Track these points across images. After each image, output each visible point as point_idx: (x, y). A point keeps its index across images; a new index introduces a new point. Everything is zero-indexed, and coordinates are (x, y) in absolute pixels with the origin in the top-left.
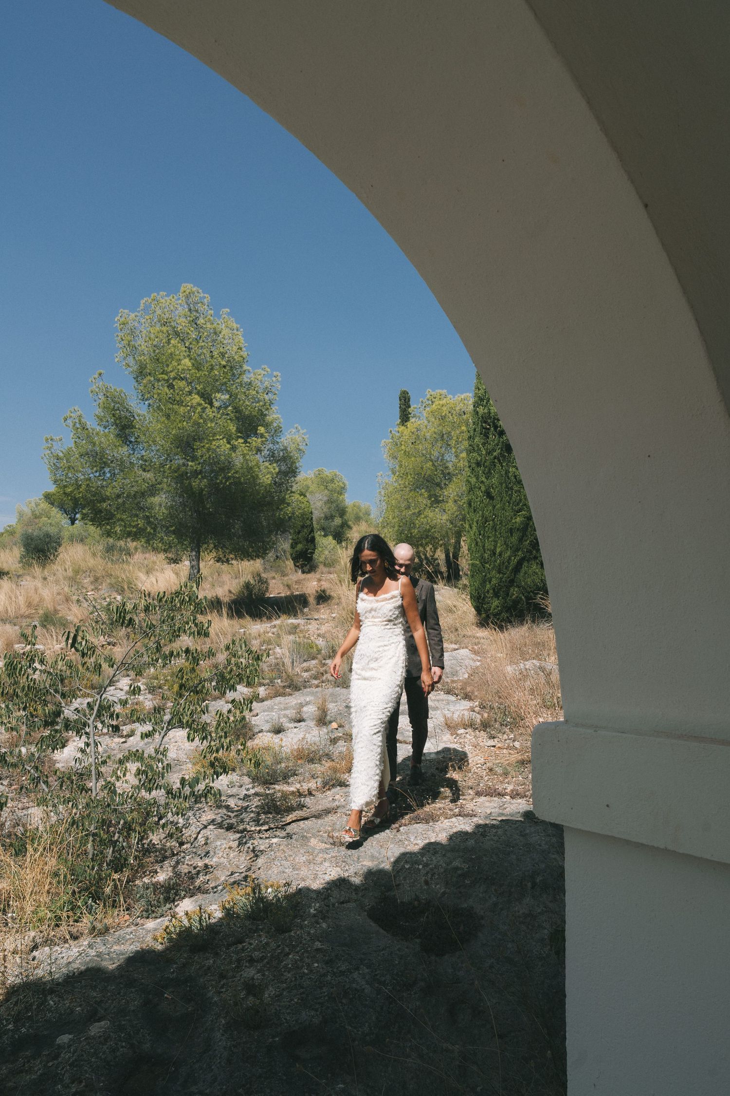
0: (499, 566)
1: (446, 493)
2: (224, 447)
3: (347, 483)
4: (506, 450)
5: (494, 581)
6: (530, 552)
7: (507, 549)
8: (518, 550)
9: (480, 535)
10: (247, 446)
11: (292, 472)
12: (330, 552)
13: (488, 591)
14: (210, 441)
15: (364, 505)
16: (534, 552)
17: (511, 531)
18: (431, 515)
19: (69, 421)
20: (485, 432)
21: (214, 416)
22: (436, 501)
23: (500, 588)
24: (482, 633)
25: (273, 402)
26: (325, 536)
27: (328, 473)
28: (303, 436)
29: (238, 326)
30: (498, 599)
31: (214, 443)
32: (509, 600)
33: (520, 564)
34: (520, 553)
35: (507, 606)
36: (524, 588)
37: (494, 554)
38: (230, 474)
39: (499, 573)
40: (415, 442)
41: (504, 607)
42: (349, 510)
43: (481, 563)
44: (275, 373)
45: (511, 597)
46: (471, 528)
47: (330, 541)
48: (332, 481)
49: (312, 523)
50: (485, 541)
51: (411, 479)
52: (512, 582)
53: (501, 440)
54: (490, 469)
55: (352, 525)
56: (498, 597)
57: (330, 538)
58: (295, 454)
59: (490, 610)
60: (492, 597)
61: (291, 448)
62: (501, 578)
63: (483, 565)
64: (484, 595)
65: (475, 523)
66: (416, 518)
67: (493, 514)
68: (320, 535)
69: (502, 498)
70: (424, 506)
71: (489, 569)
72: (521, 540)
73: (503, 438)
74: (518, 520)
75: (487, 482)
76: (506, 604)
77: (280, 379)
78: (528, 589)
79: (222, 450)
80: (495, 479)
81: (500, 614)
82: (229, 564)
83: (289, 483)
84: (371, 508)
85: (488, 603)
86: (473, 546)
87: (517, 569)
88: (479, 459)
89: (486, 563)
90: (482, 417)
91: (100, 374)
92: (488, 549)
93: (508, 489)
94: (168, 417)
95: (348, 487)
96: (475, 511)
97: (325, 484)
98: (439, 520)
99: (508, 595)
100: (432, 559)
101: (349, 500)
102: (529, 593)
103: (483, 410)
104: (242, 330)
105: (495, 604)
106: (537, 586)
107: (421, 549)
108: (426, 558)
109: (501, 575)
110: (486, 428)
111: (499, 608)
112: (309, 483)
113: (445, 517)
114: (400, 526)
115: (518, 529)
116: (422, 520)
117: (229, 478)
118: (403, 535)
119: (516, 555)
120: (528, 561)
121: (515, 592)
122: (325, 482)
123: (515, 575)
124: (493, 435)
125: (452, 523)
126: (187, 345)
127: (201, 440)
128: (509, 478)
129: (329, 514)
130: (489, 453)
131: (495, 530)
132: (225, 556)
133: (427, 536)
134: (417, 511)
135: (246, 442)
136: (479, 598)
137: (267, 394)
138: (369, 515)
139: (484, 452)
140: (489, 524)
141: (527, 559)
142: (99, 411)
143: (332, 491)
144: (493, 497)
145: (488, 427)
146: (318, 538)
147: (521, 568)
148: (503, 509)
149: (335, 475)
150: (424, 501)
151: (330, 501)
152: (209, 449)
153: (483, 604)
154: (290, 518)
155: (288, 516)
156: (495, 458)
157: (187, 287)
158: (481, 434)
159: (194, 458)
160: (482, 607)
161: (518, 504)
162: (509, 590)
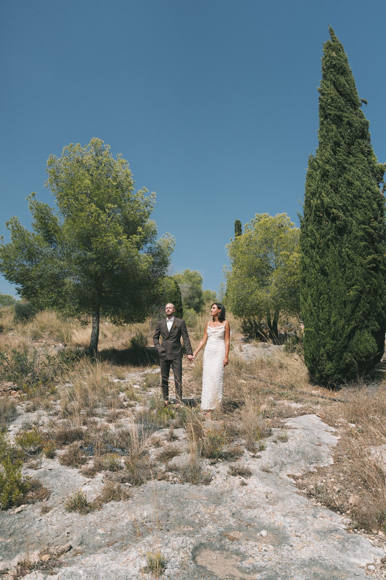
0: (334, 333)
1: (270, 279)
2: (113, 240)
3: (202, 277)
4: (338, 233)
5: (329, 347)
6: (362, 321)
7: (341, 319)
8: (350, 320)
9: (314, 306)
10: (129, 241)
11: (164, 263)
12: (192, 318)
13: (322, 355)
14: (102, 237)
15: (212, 291)
16: (366, 321)
17: (345, 303)
18: (260, 294)
19: (10, 226)
20: (318, 220)
21: (107, 220)
22: (263, 284)
23: (334, 353)
24: (317, 391)
25: (151, 212)
26: (189, 308)
27: (192, 272)
28: (172, 239)
29: (127, 161)
30: (332, 362)
31: (105, 238)
32: (343, 363)
33: (353, 332)
34: (353, 322)
35: (340, 369)
36: (357, 354)
37: (329, 323)
38: (116, 261)
39: (333, 339)
40: (249, 245)
41: (337, 369)
42: (204, 294)
43: (316, 330)
44: (152, 193)
45: (344, 361)
46: (306, 300)
47: (192, 311)
48: (194, 277)
49: (181, 300)
50: (319, 311)
51: (246, 269)
52: (346, 347)
53: (334, 225)
54: (323, 250)
55: (205, 303)
56: (332, 361)
57: (192, 309)
58: (166, 251)
59: (324, 371)
60: (326, 360)
61: (164, 246)
62: (335, 344)
63: (317, 332)
64: (319, 358)
65: (310, 297)
66: (249, 296)
67: (328, 289)
68: (186, 308)
69: (336, 275)
70: (255, 288)
71: (323, 335)
72: (353, 311)
73: (335, 223)
74: (351, 293)
75: (322, 261)
76: (339, 367)
77: (155, 196)
78: (361, 354)
79: (111, 243)
80: (329, 258)
81: (333, 375)
82: (122, 325)
83: (162, 271)
84: (217, 293)
85: (322, 365)
86: (308, 315)
87: (350, 336)
88: (313, 242)
89: (321, 330)
90: (316, 207)
91: (33, 195)
92: (323, 319)
93: (341, 266)
94: (74, 220)
95: (203, 280)
96: (309, 286)
97: (190, 278)
98: (265, 297)
99: (341, 359)
100: (259, 324)
101: (204, 288)
102: (361, 358)
103: (317, 201)
104: (129, 164)
105: (329, 366)
106: (369, 352)
107: (252, 317)
108: (255, 323)
109: (335, 342)
110: (320, 216)
111: (333, 370)
112: (181, 278)
113: (269, 295)
114: (238, 302)
115: (351, 302)
116: (253, 297)
117: (116, 264)
118: (240, 308)
119: (349, 324)
120: (360, 330)
121: (348, 357)
122: (190, 277)
123: (348, 341)
124: (326, 221)
125: (274, 299)
126: (90, 173)
127: (96, 236)
128: (341, 257)
129: (192, 296)
130: (323, 236)
131: (330, 302)
132: (119, 320)
133: (257, 309)
134: (250, 291)
135: (128, 238)
136: (313, 360)
137: (146, 206)
138: (215, 297)
139: (318, 236)
140: (324, 297)
141: (359, 327)
142: (35, 221)
143: (194, 283)
144: (328, 274)
145: (321, 215)
146: (184, 310)
147: (354, 335)
148: (337, 284)
149: (196, 273)
150: (254, 284)
151: (192, 288)
152: (101, 243)
153: (317, 365)
154: (162, 294)
155: (160, 292)
156: (328, 240)
157: (95, 139)
158: (315, 221)
159: (91, 250)
160: (316, 368)
161: (351, 280)
162: (343, 355)
